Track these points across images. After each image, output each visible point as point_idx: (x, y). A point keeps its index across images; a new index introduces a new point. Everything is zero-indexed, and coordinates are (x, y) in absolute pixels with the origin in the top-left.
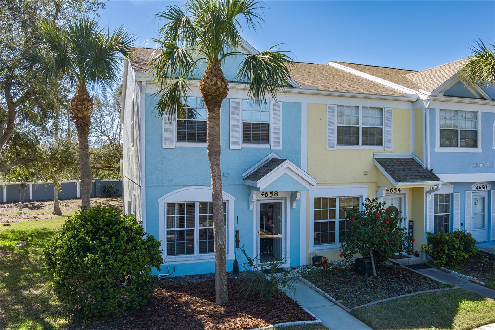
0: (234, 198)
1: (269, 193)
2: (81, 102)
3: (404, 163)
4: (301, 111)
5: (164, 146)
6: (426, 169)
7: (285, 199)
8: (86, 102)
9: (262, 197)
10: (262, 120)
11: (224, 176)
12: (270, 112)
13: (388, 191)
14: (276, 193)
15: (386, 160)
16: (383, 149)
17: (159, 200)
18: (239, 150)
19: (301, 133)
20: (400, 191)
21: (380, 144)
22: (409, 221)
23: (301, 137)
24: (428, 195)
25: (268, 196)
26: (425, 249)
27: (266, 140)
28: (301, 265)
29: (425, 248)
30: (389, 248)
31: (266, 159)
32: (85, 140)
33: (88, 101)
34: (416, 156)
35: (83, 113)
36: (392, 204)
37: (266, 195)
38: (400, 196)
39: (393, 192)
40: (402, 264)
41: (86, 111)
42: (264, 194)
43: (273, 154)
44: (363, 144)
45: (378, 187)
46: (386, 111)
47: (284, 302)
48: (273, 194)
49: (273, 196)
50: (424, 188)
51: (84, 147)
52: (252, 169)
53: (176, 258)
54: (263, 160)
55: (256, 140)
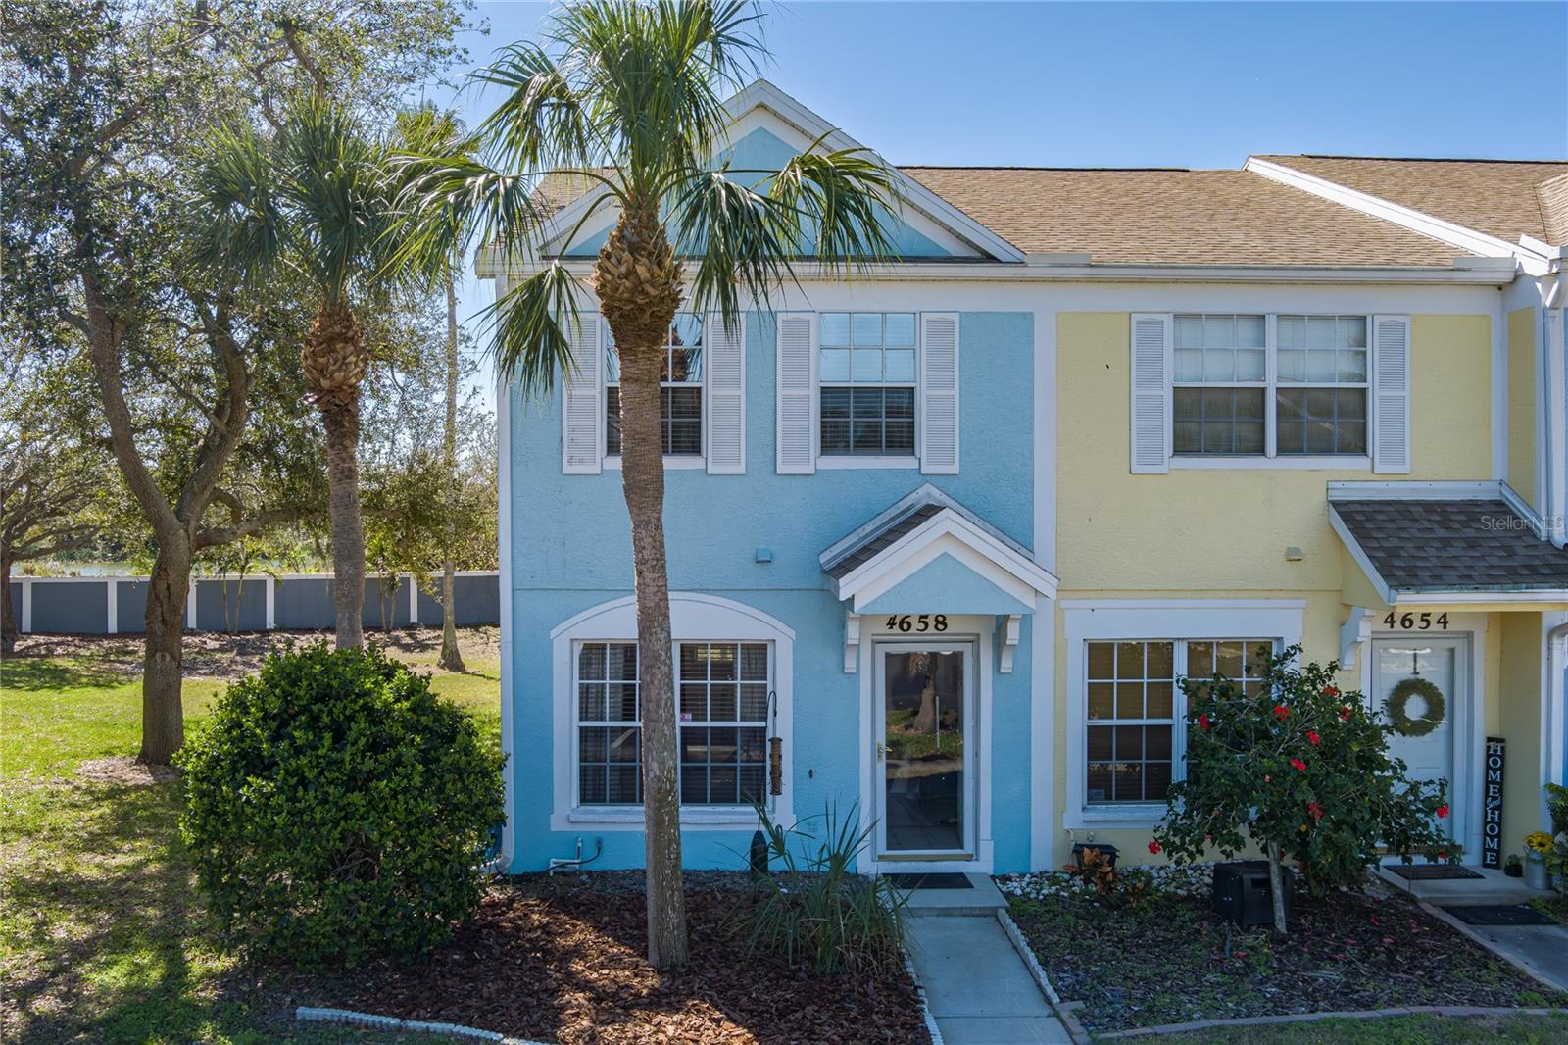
0: (792, 634)
1: (914, 621)
2: (324, 346)
3: (1454, 517)
4: (1031, 342)
5: (567, 469)
6: (1549, 542)
7: (975, 641)
8: (339, 346)
9: (891, 632)
10: (888, 376)
11: (758, 562)
12: (918, 351)
13: (1392, 622)
14: (940, 618)
15: (1378, 508)
16: (1369, 467)
17: (553, 633)
18: (810, 478)
19: (1032, 417)
20: (1445, 623)
21: (1360, 447)
22: (1489, 740)
23: (1032, 429)
24: (1556, 641)
25: (913, 631)
26: (1539, 849)
27: (902, 440)
28: (1035, 870)
29: (1541, 845)
30: (1319, 834)
31: (903, 505)
32: (344, 455)
33: (347, 342)
34: (1514, 493)
35: (332, 376)
36: (1416, 673)
37: (905, 626)
38: (1451, 644)
39: (1415, 628)
40: (1424, 900)
41: (339, 369)
42: (897, 621)
43: (928, 488)
44: (1283, 450)
45: (1348, 606)
46: (1382, 324)
47: (871, 984)
48: (931, 622)
49: (931, 629)
50: (1538, 614)
51: (342, 473)
52: (853, 539)
53: (605, 813)
54: (894, 511)
55: (867, 443)
